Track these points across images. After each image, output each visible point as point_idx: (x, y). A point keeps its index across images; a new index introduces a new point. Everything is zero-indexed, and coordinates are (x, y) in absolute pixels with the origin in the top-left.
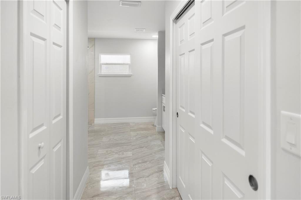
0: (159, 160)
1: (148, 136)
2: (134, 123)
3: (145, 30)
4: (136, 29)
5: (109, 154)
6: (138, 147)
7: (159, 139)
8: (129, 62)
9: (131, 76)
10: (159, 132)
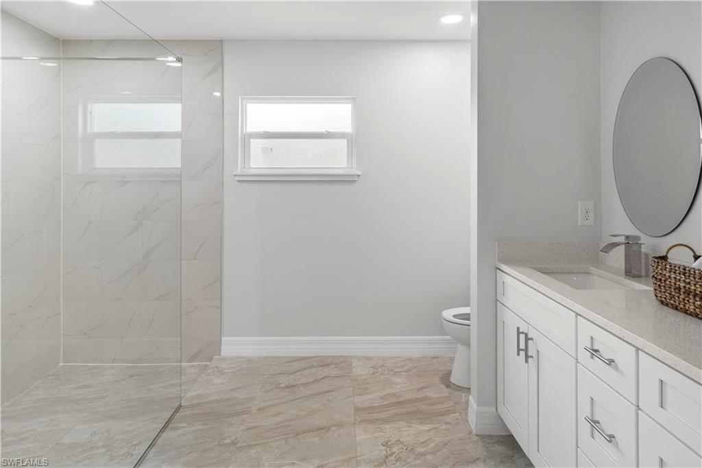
8: (348, 128)
9: (355, 181)
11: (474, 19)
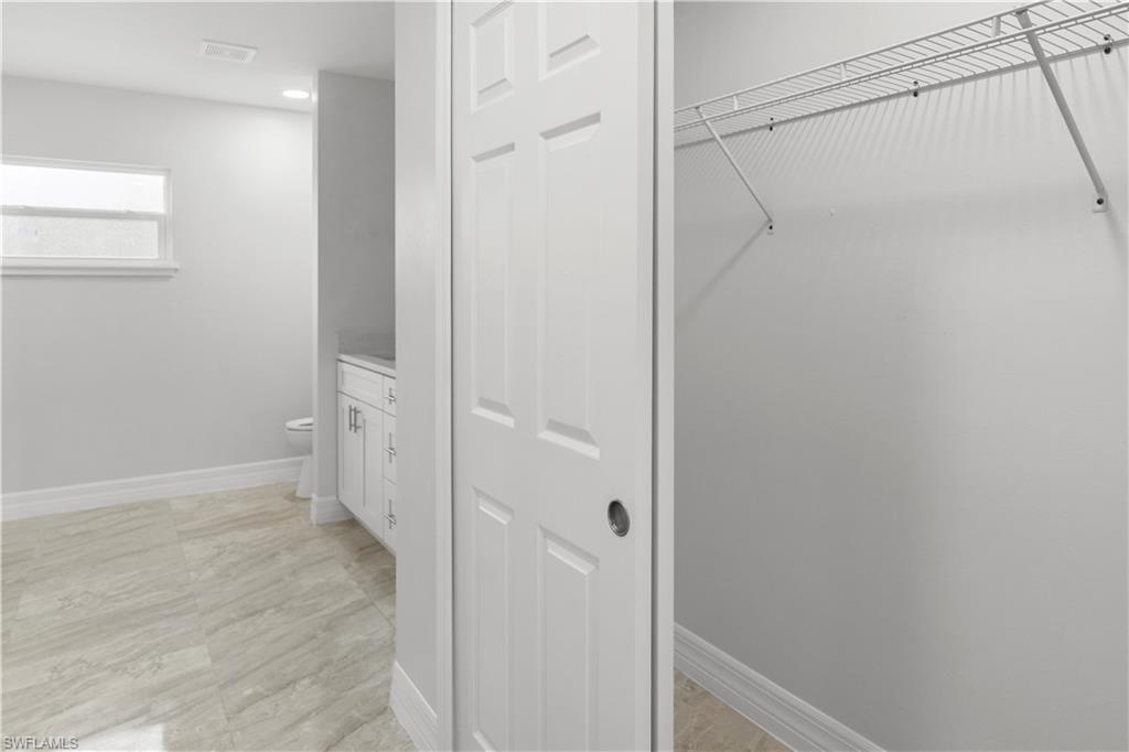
0: (354, 662)
1: (278, 553)
2: (194, 496)
3: (253, 52)
4: (205, 40)
5: (73, 681)
6: (233, 615)
7: (332, 557)
8: (159, 207)
9: (170, 277)
10: (326, 527)
11: (315, 98)
